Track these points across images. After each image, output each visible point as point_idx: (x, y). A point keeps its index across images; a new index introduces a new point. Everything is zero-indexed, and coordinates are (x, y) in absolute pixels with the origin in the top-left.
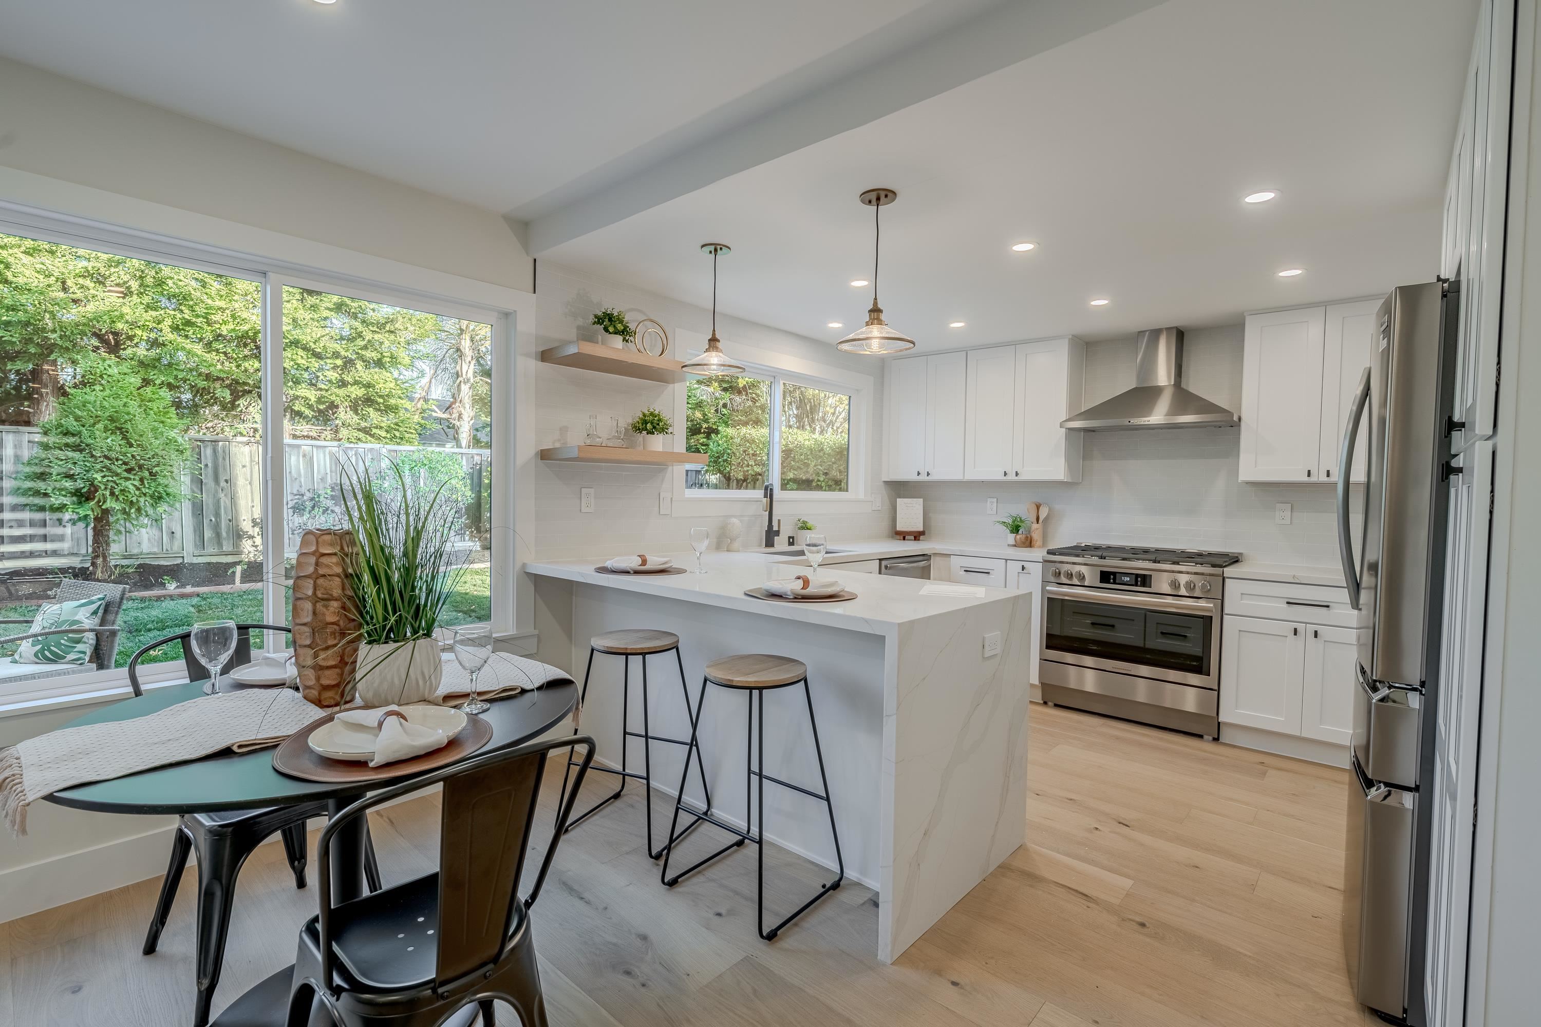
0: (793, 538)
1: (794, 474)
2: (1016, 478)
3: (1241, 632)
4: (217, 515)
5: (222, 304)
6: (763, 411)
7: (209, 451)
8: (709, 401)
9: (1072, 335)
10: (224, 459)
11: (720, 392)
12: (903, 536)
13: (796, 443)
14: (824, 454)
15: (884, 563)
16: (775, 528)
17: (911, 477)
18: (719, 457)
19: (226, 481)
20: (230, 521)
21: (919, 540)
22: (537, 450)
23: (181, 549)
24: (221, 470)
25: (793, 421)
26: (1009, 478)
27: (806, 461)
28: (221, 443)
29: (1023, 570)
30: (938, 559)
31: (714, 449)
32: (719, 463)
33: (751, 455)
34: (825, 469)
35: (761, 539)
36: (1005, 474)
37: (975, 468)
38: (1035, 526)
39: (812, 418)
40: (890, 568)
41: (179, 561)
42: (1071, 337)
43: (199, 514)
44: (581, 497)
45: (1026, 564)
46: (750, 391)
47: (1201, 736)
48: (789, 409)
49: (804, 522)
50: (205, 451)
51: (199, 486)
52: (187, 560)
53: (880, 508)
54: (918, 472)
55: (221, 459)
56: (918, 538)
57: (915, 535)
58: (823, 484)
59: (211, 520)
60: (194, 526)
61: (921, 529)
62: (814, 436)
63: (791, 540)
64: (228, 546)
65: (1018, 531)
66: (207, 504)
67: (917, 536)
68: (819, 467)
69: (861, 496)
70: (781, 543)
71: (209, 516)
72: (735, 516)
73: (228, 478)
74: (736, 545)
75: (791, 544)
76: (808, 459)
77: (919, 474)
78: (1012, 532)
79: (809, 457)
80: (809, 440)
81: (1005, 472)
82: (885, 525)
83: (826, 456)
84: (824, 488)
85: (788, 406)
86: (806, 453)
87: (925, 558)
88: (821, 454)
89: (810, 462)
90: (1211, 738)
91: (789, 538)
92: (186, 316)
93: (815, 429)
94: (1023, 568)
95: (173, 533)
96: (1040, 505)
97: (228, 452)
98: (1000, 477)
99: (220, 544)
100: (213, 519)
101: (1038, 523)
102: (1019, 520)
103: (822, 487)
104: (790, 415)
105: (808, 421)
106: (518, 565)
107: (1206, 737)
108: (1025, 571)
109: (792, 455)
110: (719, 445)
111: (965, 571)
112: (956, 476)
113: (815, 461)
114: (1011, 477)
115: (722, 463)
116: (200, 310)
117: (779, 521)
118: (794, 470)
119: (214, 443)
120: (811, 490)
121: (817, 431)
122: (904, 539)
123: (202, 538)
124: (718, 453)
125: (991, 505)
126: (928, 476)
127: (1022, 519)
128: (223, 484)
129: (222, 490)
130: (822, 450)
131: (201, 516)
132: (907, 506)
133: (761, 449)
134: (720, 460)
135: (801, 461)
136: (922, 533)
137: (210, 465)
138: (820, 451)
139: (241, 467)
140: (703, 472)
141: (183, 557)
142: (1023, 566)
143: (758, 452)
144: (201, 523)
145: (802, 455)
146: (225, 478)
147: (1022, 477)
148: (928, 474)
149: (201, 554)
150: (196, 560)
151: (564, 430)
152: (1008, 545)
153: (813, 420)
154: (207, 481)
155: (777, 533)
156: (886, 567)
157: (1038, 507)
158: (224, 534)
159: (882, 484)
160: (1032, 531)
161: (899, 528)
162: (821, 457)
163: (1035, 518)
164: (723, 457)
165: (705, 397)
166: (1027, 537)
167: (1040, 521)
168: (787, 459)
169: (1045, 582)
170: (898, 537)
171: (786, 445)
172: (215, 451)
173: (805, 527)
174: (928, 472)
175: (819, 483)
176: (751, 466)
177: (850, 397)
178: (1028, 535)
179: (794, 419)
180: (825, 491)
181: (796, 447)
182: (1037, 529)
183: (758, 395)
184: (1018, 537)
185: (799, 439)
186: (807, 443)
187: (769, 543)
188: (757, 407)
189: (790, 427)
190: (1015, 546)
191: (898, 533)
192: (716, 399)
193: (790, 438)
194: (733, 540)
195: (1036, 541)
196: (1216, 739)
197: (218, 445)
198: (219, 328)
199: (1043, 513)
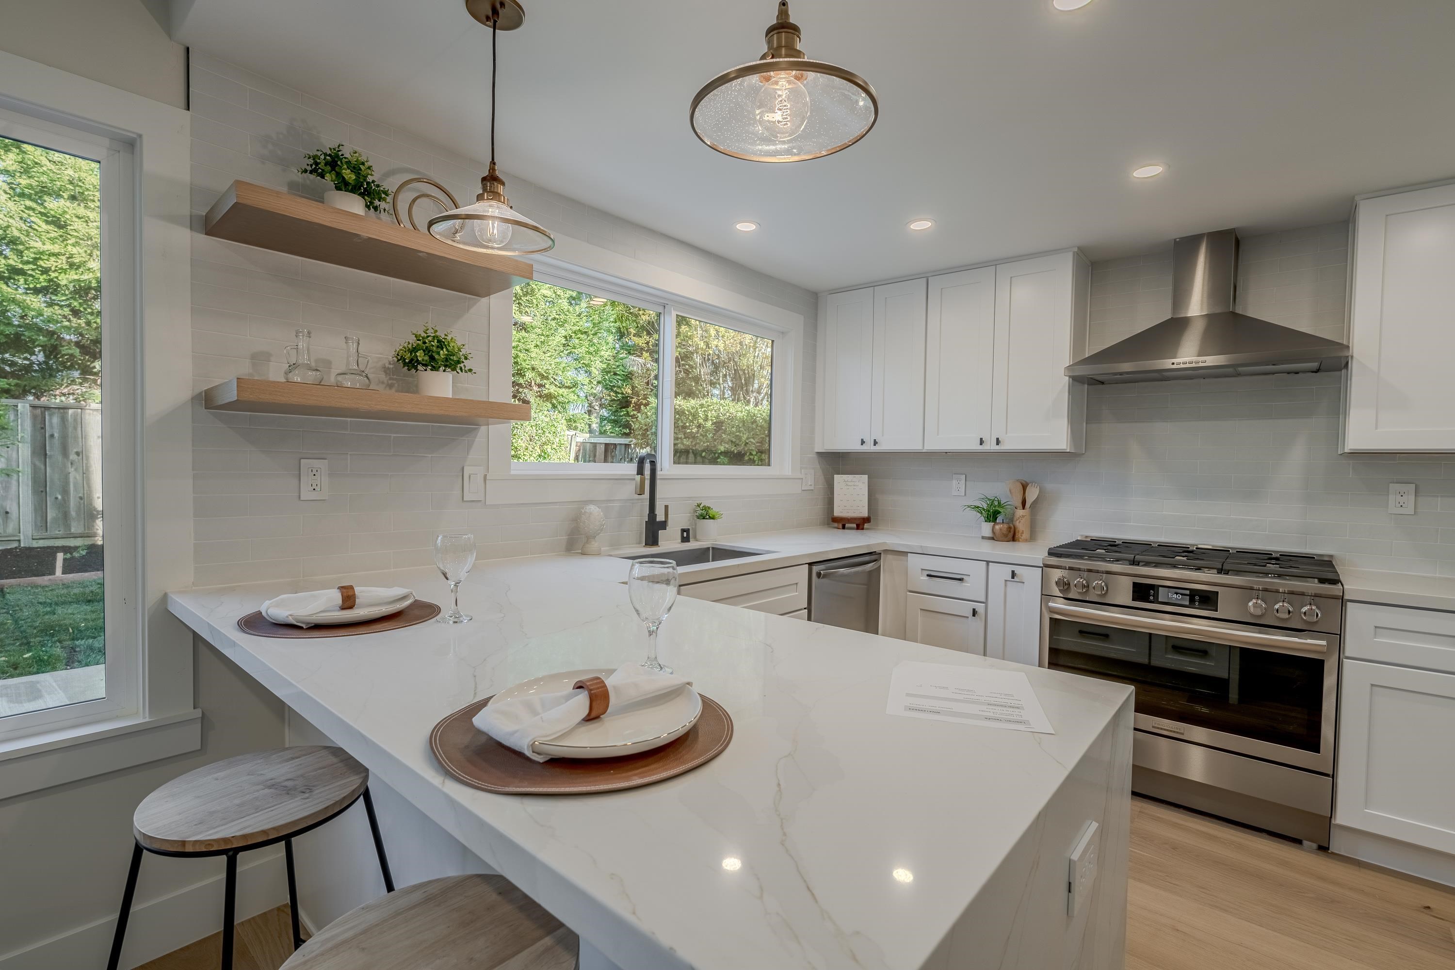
0: (687, 531)
1: (725, 447)
2: (997, 447)
3: (1374, 688)
4: (65, 492)
5: (56, 248)
6: (697, 383)
7: (56, 420)
8: (640, 372)
9: (1078, 248)
10: (75, 428)
11: (652, 363)
12: (842, 523)
13: (728, 414)
14: (757, 426)
15: (815, 569)
16: (660, 517)
17: (853, 446)
18: (647, 430)
19: (78, 454)
20: (81, 498)
21: (863, 529)
22: (197, 391)
23: (17, 531)
24: (70, 441)
25: (728, 393)
26: (986, 447)
27: (738, 434)
28: (71, 411)
29: (1013, 577)
30: (890, 557)
31: (642, 421)
32: (648, 436)
33: (680, 428)
34: (757, 443)
35: (641, 534)
36: (982, 442)
37: (938, 435)
38: (1020, 512)
39: (746, 390)
40: (825, 576)
41: (15, 545)
42: (1076, 250)
43: (42, 492)
44: (300, 474)
45: (1018, 570)
46: (683, 362)
47: (1298, 842)
48: (724, 381)
49: (706, 509)
50: (50, 419)
51: (43, 459)
52: (25, 544)
53: (812, 488)
54: (862, 440)
55: (70, 429)
56: (861, 527)
57: (858, 522)
58: (756, 458)
59: (56, 498)
60: (35, 505)
61: (865, 514)
62: (747, 408)
63: (685, 534)
64: (76, 528)
65: (996, 519)
66: (52, 481)
67: (861, 524)
68: (752, 440)
69: (787, 471)
70: (669, 541)
71: (54, 494)
72: (591, 502)
73: (80, 450)
74: (594, 545)
75: (685, 539)
76: (740, 432)
77: (863, 442)
78: (988, 520)
79: (741, 429)
80: (741, 412)
81: (981, 439)
82: (818, 508)
83: (759, 428)
84: (757, 462)
85: (723, 378)
86: (738, 426)
87: (873, 557)
88: (754, 426)
89: (742, 435)
90: (1315, 846)
91: (683, 531)
92: (11, 262)
93: (749, 401)
94: (1013, 575)
95: (7, 513)
96: (1027, 484)
97: (79, 420)
98: (975, 446)
99: (68, 527)
100: (60, 497)
101: (1024, 508)
102: (996, 503)
103: (754, 461)
104: (724, 387)
105: (743, 394)
106: (153, 597)
107: (1305, 843)
108: (1016, 579)
109: (723, 428)
110: (648, 417)
111: (928, 575)
112: (913, 444)
113: (747, 434)
114: (990, 446)
115: (650, 436)
116: (28, 255)
117: (666, 507)
118: (725, 443)
119: (62, 411)
120: (743, 464)
121: (751, 403)
122: (844, 527)
123: (45, 518)
124: (646, 425)
125: (957, 485)
126: (875, 445)
127: (1002, 503)
128: (73, 457)
129: (72, 464)
130: (755, 422)
131: (44, 494)
132: (847, 485)
133: (692, 421)
134: (648, 433)
135: (733, 434)
136: (867, 520)
137: (56, 435)
138: (752, 423)
139: (96, 437)
140: (633, 446)
141: (19, 541)
142: (1013, 572)
143: (687, 424)
144: (44, 502)
145: (733, 427)
146: (75, 450)
147: (1006, 446)
148: (875, 443)
149: (43, 537)
150: (35, 544)
151: (260, 358)
152: (983, 538)
153: (747, 392)
154: (52, 453)
155: (663, 525)
156: (819, 575)
157: (1024, 487)
158: (73, 513)
159: (815, 456)
160: (1015, 519)
161: (837, 513)
162: (753, 429)
163: (1020, 501)
164: (651, 429)
165: (635, 368)
166: (1010, 528)
167: (1028, 505)
168: (718, 431)
169: (1046, 596)
170: (836, 525)
171: (718, 417)
172: (63, 420)
173: (705, 514)
174: (875, 440)
175: (752, 457)
176: (681, 438)
177: (773, 341)
178: (1012, 525)
179: (729, 392)
180: (758, 465)
181: (727, 419)
182: (1023, 516)
183: (691, 367)
184: (997, 527)
185: (731, 410)
186: (739, 414)
187: (652, 539)
188: (690, 378)
189: (724, 398)
190: (992, 539)
191: (835, 520)
192: (648, 370)
193: (722, 410)
194: (589, 538)
195: (1023, 533)
196: (1323, 849)
197: (67, 413)
198: (57, 277)
199: (1032, 495)
